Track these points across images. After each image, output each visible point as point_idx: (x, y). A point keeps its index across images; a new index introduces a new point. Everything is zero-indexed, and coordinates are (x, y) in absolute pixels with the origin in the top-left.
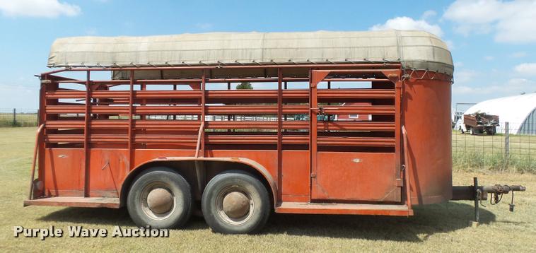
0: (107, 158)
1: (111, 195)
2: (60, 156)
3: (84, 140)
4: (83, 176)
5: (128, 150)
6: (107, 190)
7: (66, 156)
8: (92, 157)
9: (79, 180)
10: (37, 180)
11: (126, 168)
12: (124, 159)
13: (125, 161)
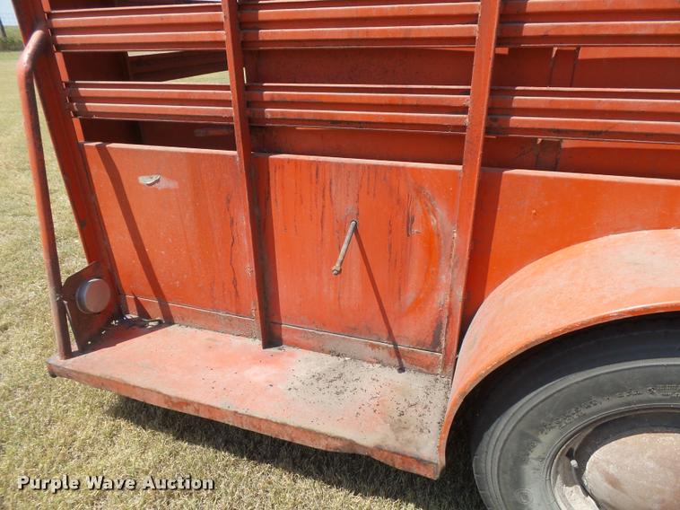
0: (345, 205)
1: (369, 352)
2: (145, 180)
3: (231, 111)
4: (248, 269)
5: (462, 173)
6: (351, 331)
7: (165, 184)
8: (276, 194)
9: (235, 283)
10: (78, 279)
11: (443, 258)
12: (435, 216)
13: (439, 226)
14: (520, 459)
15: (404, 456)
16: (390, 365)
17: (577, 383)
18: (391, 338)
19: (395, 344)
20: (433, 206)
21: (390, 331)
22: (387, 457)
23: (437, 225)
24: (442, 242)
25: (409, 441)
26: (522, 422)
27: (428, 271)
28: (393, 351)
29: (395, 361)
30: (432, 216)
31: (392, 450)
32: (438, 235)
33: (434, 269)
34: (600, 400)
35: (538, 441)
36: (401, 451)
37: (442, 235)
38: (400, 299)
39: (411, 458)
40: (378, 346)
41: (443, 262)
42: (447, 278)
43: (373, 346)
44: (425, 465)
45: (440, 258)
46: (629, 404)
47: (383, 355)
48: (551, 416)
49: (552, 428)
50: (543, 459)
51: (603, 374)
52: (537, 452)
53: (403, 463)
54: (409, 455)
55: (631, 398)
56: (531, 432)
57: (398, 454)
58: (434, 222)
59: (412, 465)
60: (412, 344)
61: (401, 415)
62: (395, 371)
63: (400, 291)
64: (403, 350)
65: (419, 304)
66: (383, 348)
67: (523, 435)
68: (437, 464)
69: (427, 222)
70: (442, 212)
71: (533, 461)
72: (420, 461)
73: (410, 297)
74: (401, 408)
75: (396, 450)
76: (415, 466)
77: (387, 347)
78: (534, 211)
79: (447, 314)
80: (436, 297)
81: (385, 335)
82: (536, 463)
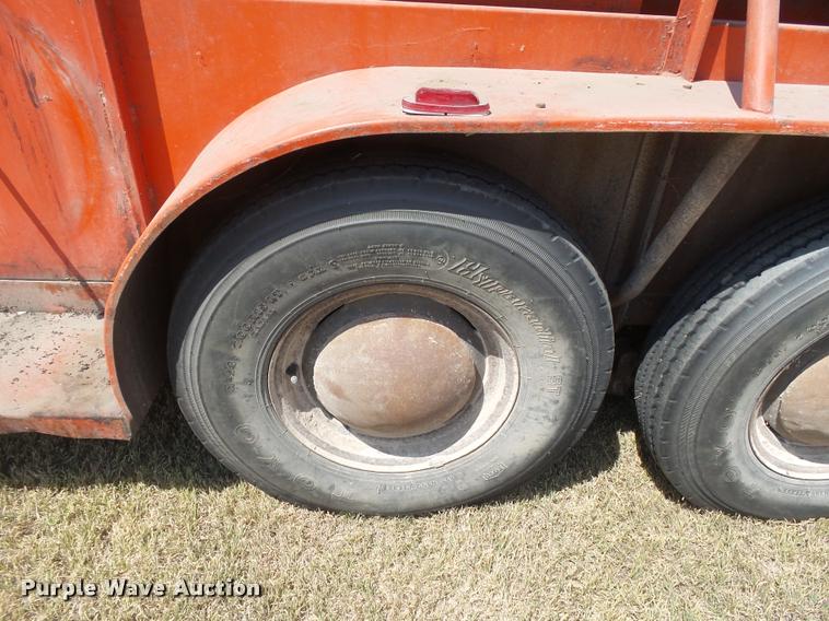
1: (49, 297)
11: (101, 138)
12: (63, 69)
13: (77, 87)
14: (223, 388)
15: (75, 419)
16: (86, 312)
17: (251, 271)
18: (73, 272)
19: (82, 280)
20: (54, 53)
21: (67, 262)
22: (55, 426)
23: (73, 85)
24: (91, 112)
25: (86, 399)
26: (207, 338)
27: (86, 162)
28: (82, 289)
29: (91, 304)
30: (60, 71)
31: (57, 415)
32: (81, 102)
33: (95, 158)
34: (282, 288)
35: (234, 358)
36: (70, 414)
37: (86, 103)
38: (61, 210)
39: (86, 418)
40: (59, 287)
41: (102, 145)
42: (117, 168)
43: (52, 288)
44: (108, 423)
45: (97, 141)
46: (319, 288)
47: (71, 298)
48: (236, 321)
49: (245, 337)
50: (252, 381)
51: (276, 253)
52: (239, 374)
53: (79, 428)
54: (82, 416)
55: (318, 280)
56: (222, 349)
57: (66, 418)
58: (67, 82)
59: (92, 429)
60: (105, 275)
61: (83, 370)
62: (94, 317)
63: (57, 199)
64: (96, 287)
65: (92, 213)
66: (67, 289)
67: (214, 355)
68: (122, 419)
69: (57, 82)
70: (71, 62)
71: (239, 386)
72: (99, 420)
73: (75, 205)
74: (86, 361)
75: (63, 414)
76: (96, 429)
77: (72, 286)
78: (198, 53)
79: (135, 224)
80: (112, 201)
81: (62, 268)
82: (244, 389)
